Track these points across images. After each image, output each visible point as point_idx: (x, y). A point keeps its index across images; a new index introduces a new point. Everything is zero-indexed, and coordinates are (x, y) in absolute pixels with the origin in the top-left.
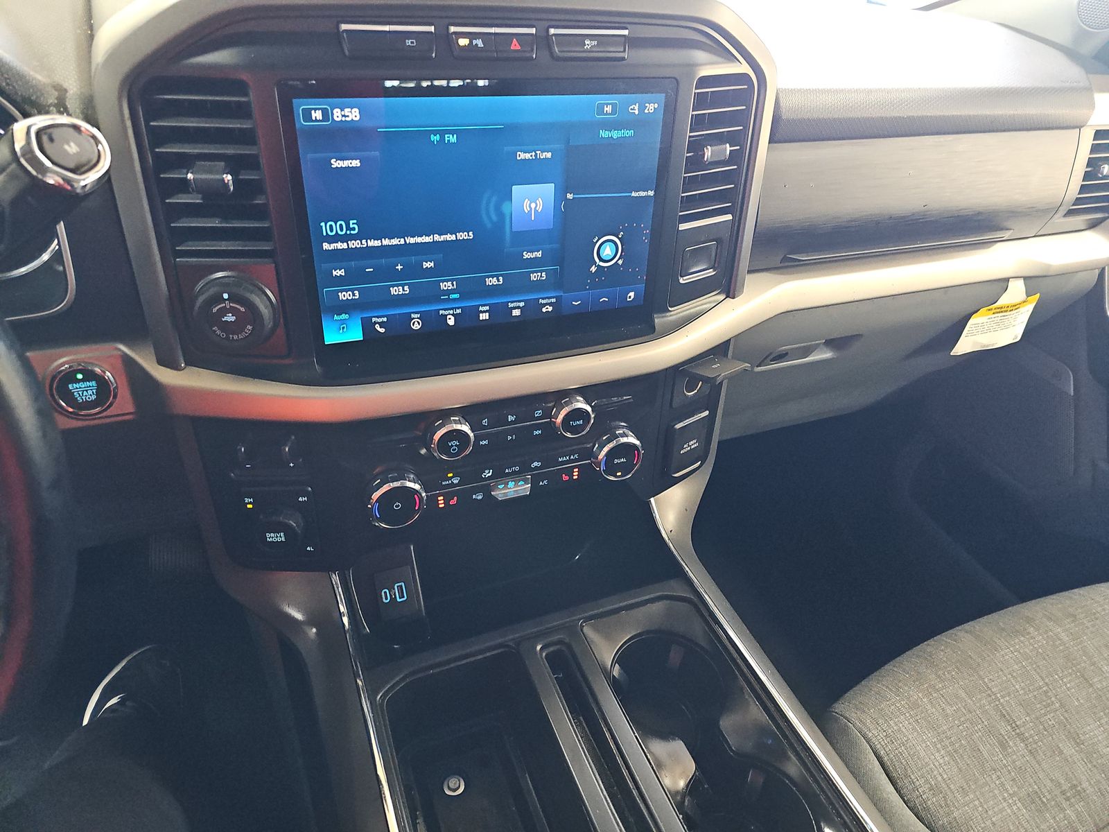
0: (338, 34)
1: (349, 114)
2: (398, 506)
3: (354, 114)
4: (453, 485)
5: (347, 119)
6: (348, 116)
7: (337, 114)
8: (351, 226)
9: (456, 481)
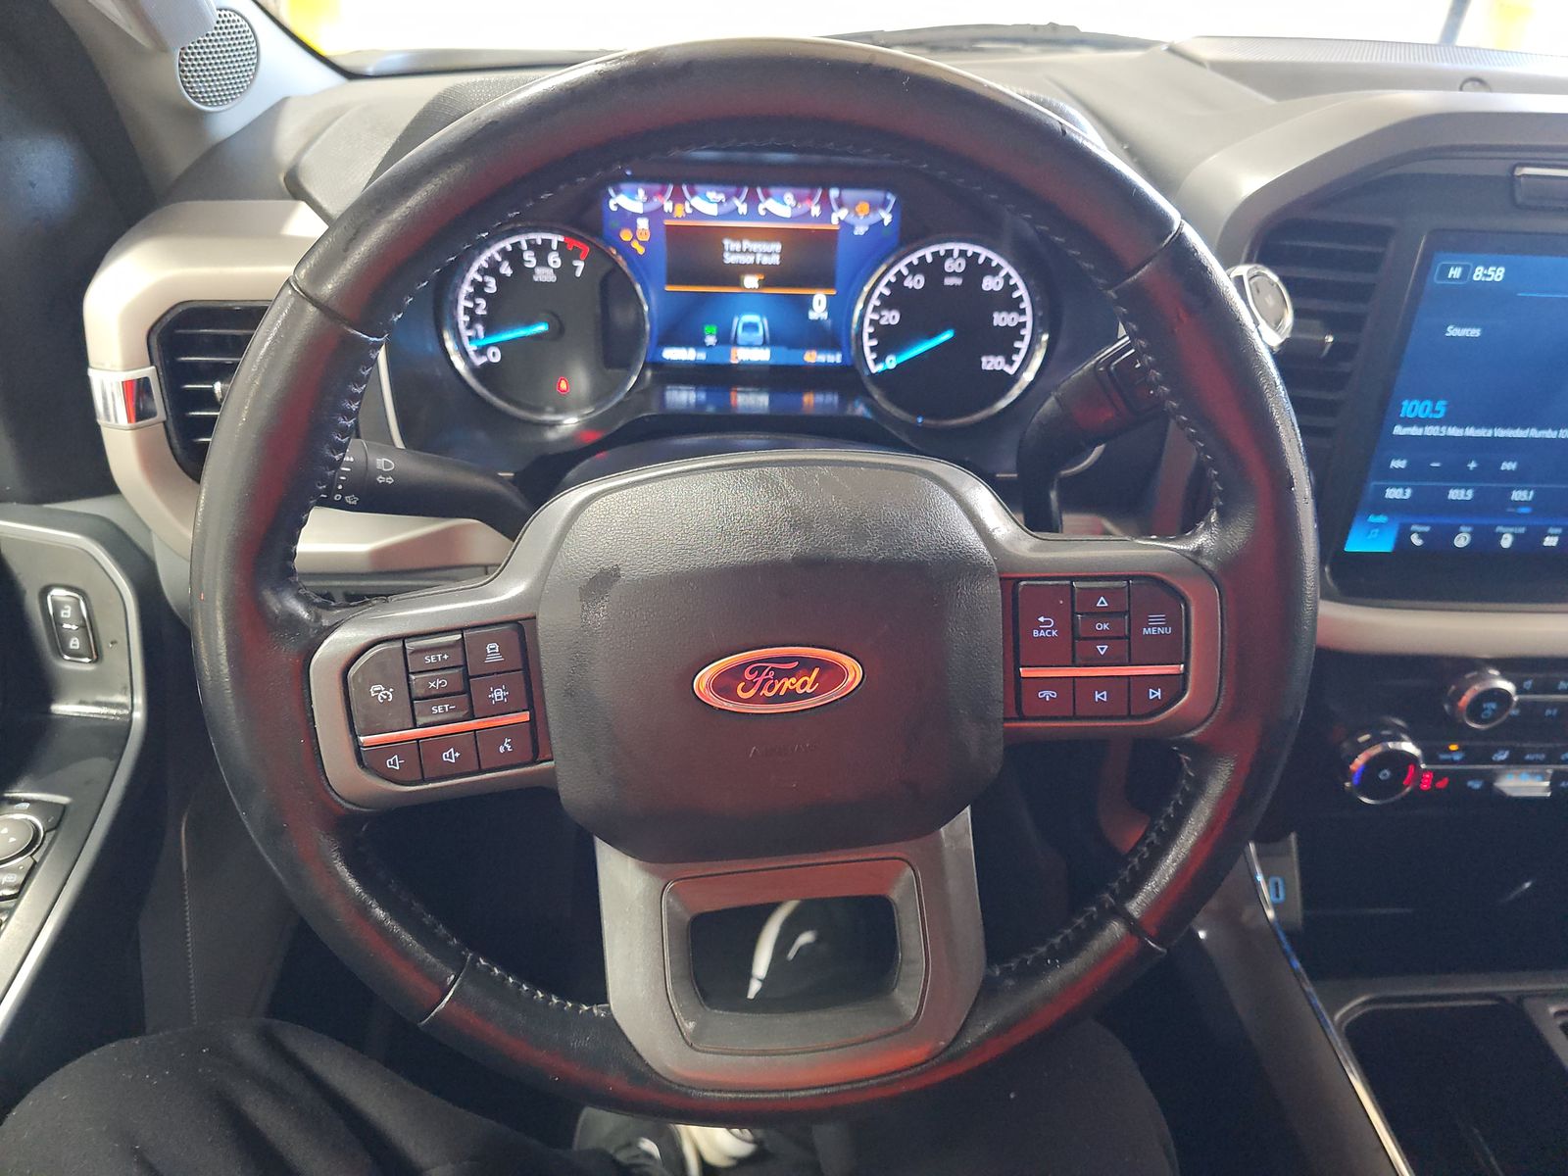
0: (1512, 179)
1: (1493, 274)
2: (1385, 774)
3: (1498, 273)
4: (1453, 762)
5: (1488, 279)
6: (1490, 276)
7: (1478, 274)
8: (1437, 408)
9: (1457, 757)
